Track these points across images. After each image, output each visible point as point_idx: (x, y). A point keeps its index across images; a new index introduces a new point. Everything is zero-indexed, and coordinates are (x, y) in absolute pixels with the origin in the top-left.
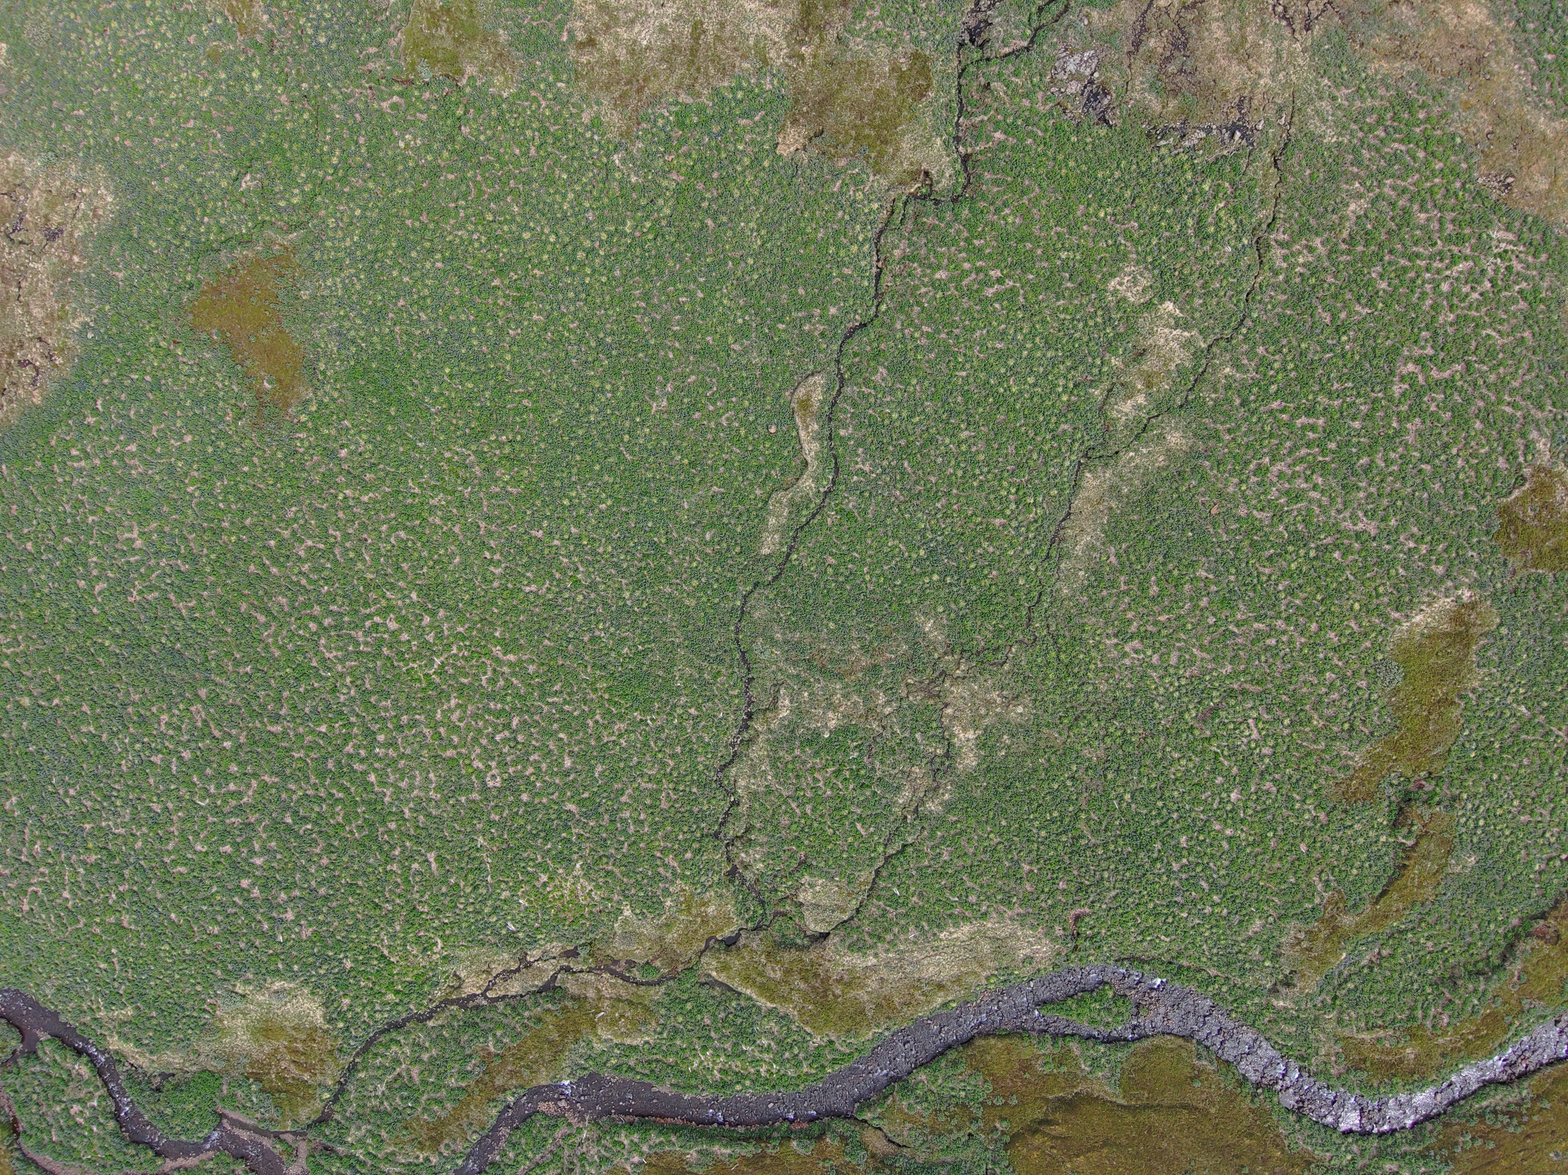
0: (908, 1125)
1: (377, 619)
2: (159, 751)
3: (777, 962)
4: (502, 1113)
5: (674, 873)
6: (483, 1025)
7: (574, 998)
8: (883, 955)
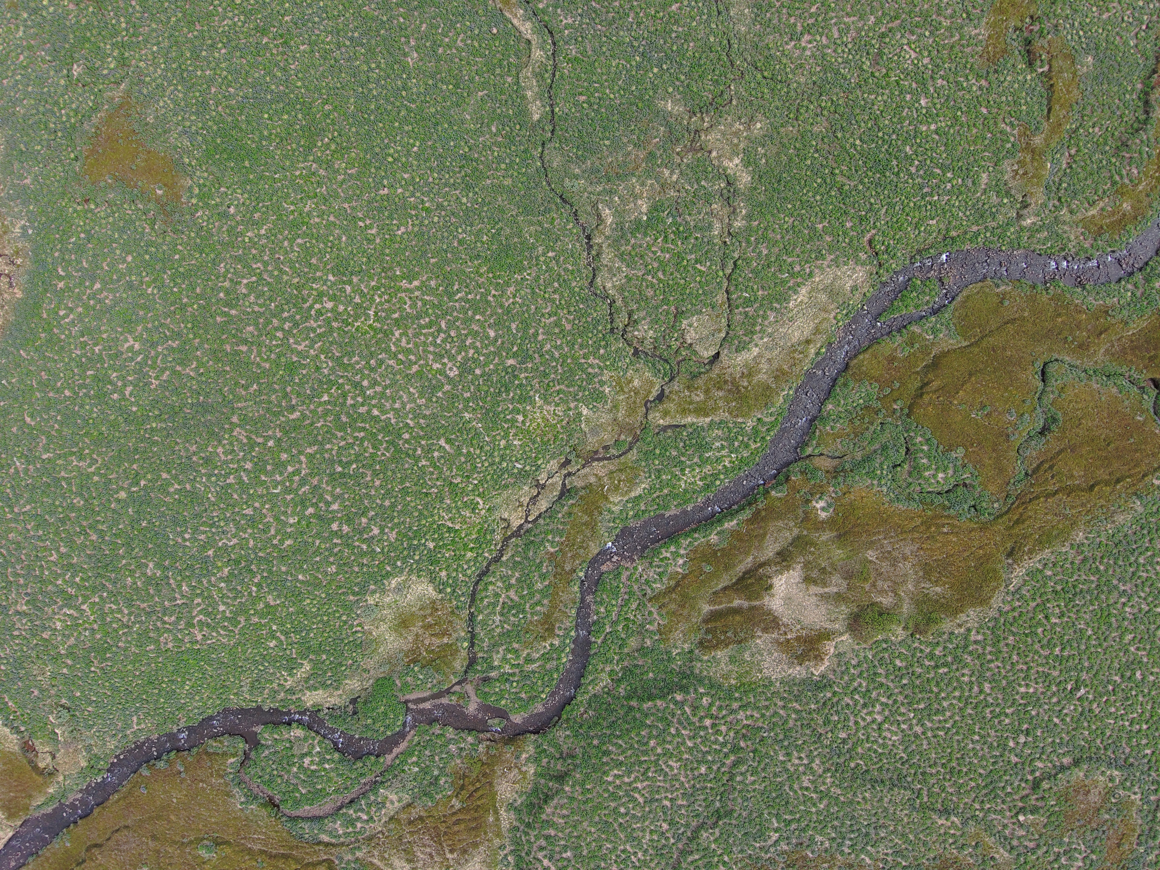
0: (838, 440)
1: (317, 306)
2: (230, 473)
3: (696, 389)
4: (581, 587)
5: (599, 367)
6: (537, 539)
7: (584, 488)
8: (760, 343)
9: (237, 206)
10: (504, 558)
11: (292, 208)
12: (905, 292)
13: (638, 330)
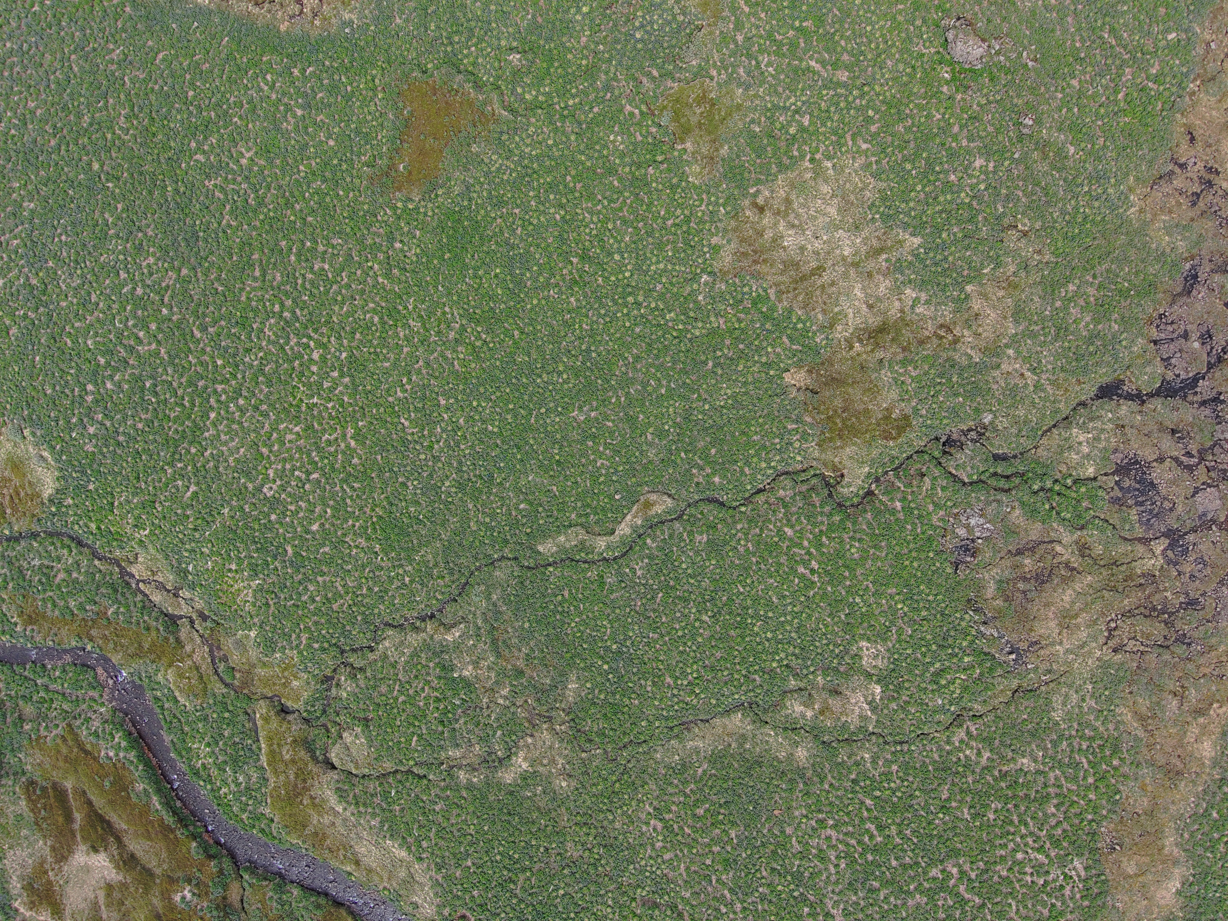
0: (259, 905)
1: (312, 344)
2: (128, 272)
3: (293, 750)
4: (77, 648)
5: (297, 645)
6: (119, 596)
7: (178, 640)
8: (348, 813)
9: (402, 250)
10: (97, 562)
11: (410, 307)
13: (347, 679)
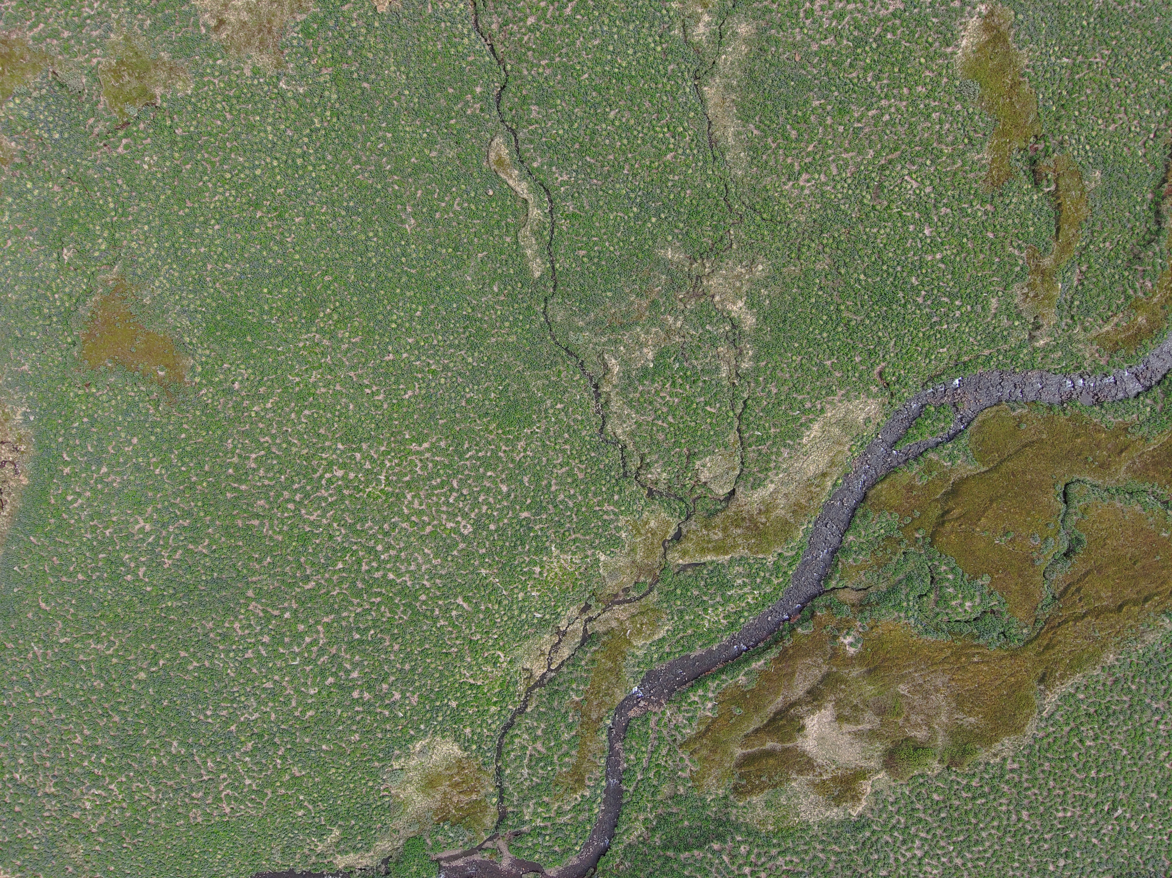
0: (862, 572)
1: (327, 475)
2: (248, 648)
3: (714, 528)
4: (609, 735)
5: (615, 514)
6: (561, 688)
7: (605, 634)
8: (776, 479)
9: (241, 382)
10: (529, 710)
11: (297, 379)
12: (919, 420)
13: (651, 473)
